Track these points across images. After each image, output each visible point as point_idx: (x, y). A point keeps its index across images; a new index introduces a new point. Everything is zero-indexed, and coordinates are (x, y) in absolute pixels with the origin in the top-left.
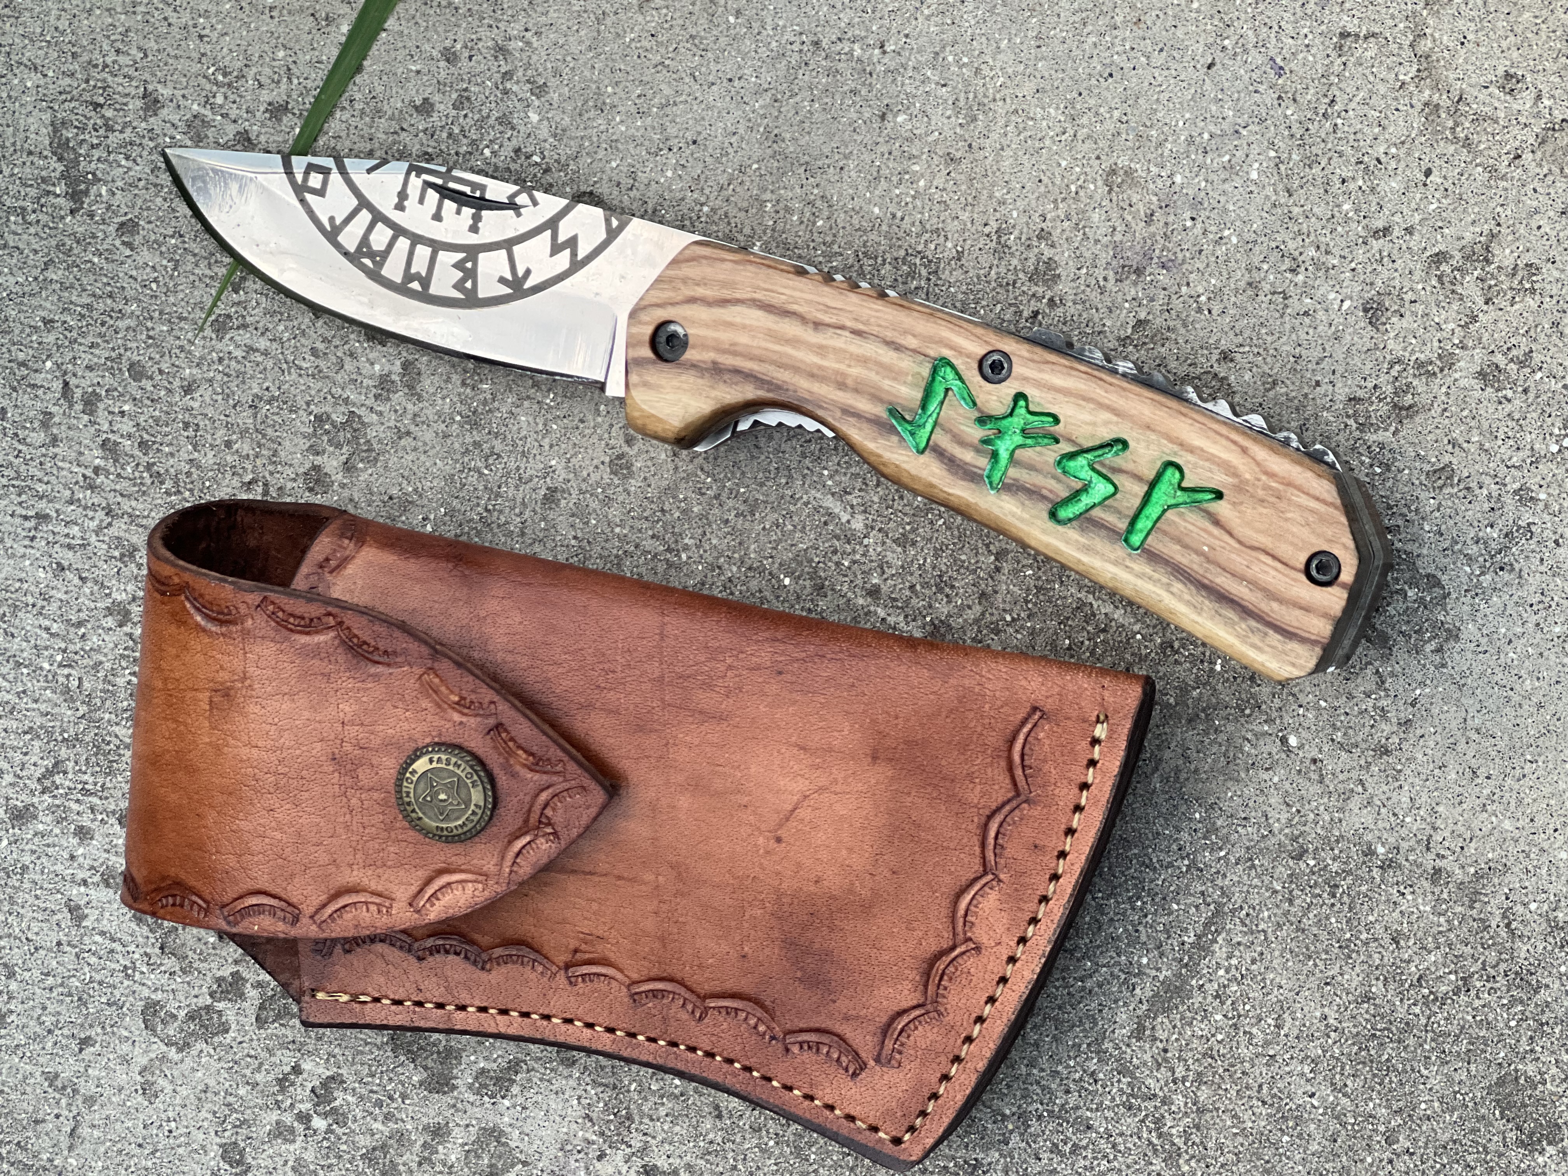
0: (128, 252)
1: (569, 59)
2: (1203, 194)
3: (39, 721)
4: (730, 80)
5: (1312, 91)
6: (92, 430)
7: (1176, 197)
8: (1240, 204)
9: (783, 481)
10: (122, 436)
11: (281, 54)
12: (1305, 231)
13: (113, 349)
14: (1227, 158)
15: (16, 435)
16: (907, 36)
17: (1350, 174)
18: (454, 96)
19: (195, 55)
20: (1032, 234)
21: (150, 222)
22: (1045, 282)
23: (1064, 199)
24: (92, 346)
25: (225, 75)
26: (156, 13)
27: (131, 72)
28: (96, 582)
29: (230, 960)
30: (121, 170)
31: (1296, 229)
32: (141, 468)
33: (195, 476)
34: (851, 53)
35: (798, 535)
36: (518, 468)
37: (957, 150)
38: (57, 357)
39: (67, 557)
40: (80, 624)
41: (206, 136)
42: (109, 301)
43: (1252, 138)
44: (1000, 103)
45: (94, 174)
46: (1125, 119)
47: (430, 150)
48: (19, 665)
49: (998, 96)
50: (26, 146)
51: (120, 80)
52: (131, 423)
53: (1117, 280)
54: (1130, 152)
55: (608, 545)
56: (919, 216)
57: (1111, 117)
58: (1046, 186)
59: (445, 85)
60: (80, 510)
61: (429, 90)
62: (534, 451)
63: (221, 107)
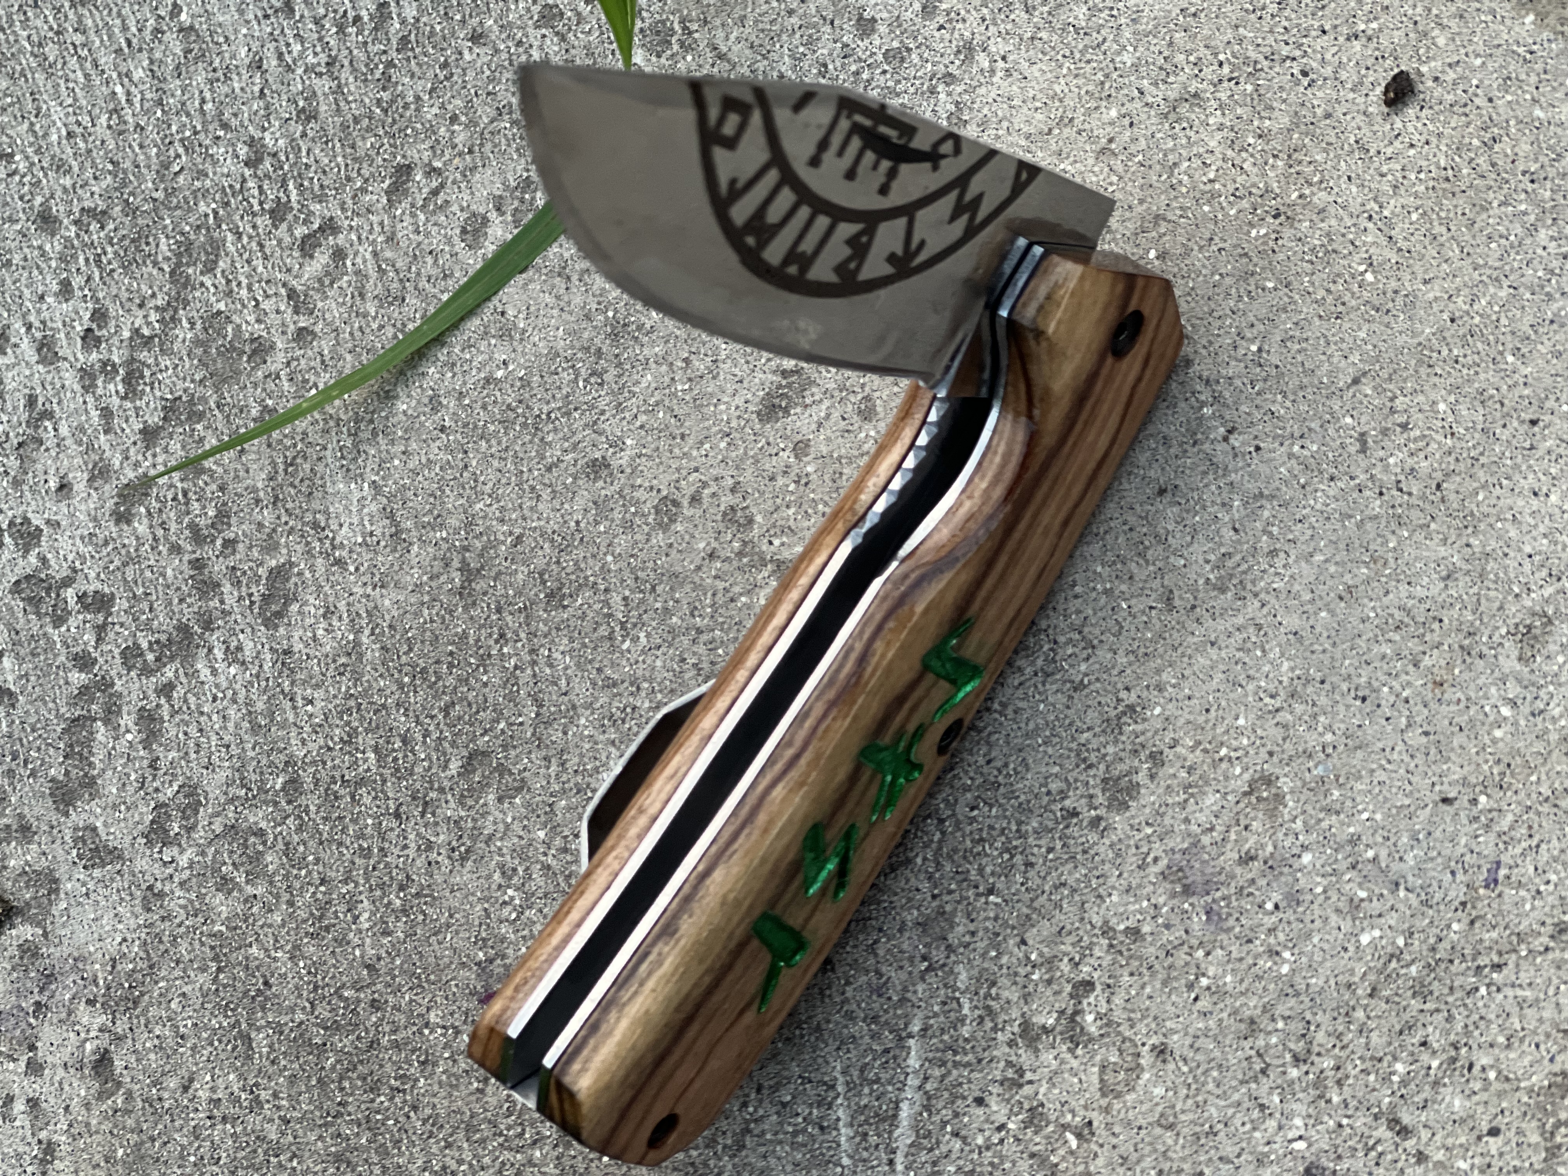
1: (1005, 124)
2: (1309, 897)
3: (127, 164)
5: (1494, 935)
7: (1286, 870)
8: (1326, 946)
10: (399, 15)
12: (1346, 1041)
14: (1363, 894)
16: (1258, 448)
17: (1436, 1045)
18: (895, 44)
20: (1149, 745)
22: (1111, 798)
23: (1206, 751)
28: (267, 108)
29: (46, 516)
31: (1341, 1028)
32: (384, 58)
33: (408, 114)
34: (1203, 404)
36: (603, 412)
37: (1181, 598)
39: (271, 62)
40: (225, 126)
43: (1402, 907)
44: (1257, 604)
47: (831, 67)
48: (160, 103)
49: (1262, 596)
53: (1163, 873)
54: (1299, 783)
55: (590, 561)
56: (1090, 612)
57: (1321, 735)
58: (1207, 721)
59: (900, 26)
60: (316, 36)
61: (885, 15)
62: (627, 415)
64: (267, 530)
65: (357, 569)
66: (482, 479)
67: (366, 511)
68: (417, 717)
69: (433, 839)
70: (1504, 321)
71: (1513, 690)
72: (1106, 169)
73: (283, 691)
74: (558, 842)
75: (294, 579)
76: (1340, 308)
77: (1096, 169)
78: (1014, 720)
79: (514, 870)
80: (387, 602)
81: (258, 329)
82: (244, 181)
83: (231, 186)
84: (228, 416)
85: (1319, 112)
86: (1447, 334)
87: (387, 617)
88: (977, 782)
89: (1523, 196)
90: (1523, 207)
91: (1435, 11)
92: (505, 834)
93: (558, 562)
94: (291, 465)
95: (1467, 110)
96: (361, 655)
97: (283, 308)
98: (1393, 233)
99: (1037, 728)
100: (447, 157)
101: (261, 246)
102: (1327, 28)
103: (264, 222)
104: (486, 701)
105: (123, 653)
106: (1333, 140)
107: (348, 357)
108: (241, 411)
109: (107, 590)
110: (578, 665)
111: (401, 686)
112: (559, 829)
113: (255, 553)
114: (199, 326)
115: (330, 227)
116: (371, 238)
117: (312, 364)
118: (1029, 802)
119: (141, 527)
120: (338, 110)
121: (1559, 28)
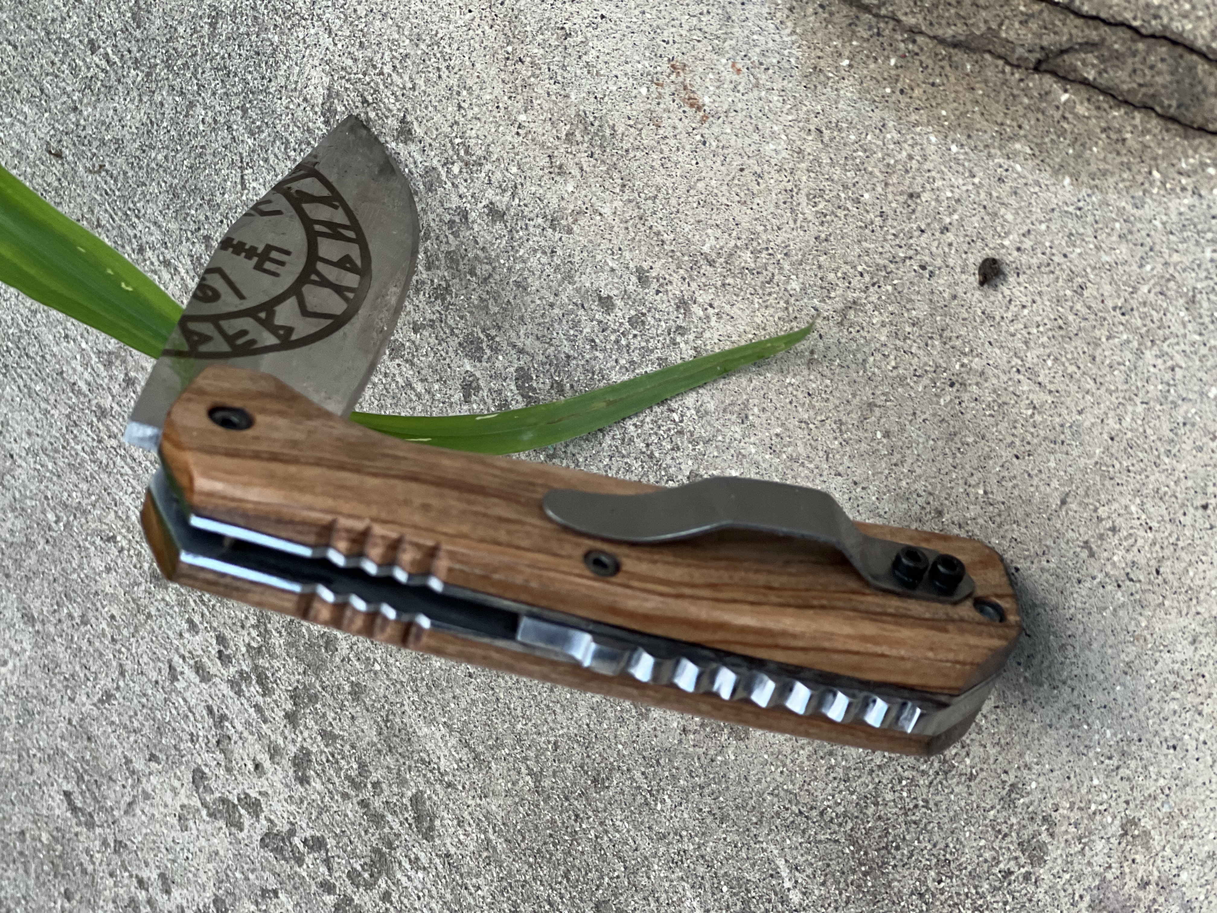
2: (1197, 904)
4: (855, 483)
7: (1174, 887)
9: (754, 820)
11: (514, 170)
18: (633, 313)
19: (450, 118)
20: (1039, 812)
22: (1030, 857)
23: (1081, 809)
25: (467, 152)
26: (433, 60)
27: (399, 93)
29: (257, 789)
35: (748, 865)
41: (436, 190)
44: (1068, 690)
46: (1167, 791)
47: (597, 341)
50: (305, 91)
51: (388, 93)
53: (1090, 906)
54: (1156, 821)
55: (609, 751)
57: (1156, 780)
58: (1072, 786)
59: (629, 298)
61: (616, 292)
63: (455, 177)
64: (395, 771)
65: (464, 787)
66: (512, 706)
67: (449, 745)
68: (550, 885)
70: (1149, 431)
72: (819, 376)
73: (458, 884)
75: (428, 802)
76: (1028, 448)
77: (812, 377)
78: (938, 811)
80: (494, 808)
85: (947, 296)
86: (1113, 451)
87: (498, 818)
88: (933, 863)
89: (1121, 328)
90: (1125, 337)
91: (995, 194)
93: (588, 756)
94: (388, 721)
95: (1052, 268)
96: (495, 849)
98: (1040, 379)
99: (956, 814)
102: (923, 227)
104: (588, 865)
105: (349, 875)
106: (966, 315)
108: (339, 689)
109: (318, 834)
110: (635, 827)
111: (530, 865)
113: (395, 789)
114: (284, 633)
118: (975, 870)
119: (317, 784)
121: (1092, 182)
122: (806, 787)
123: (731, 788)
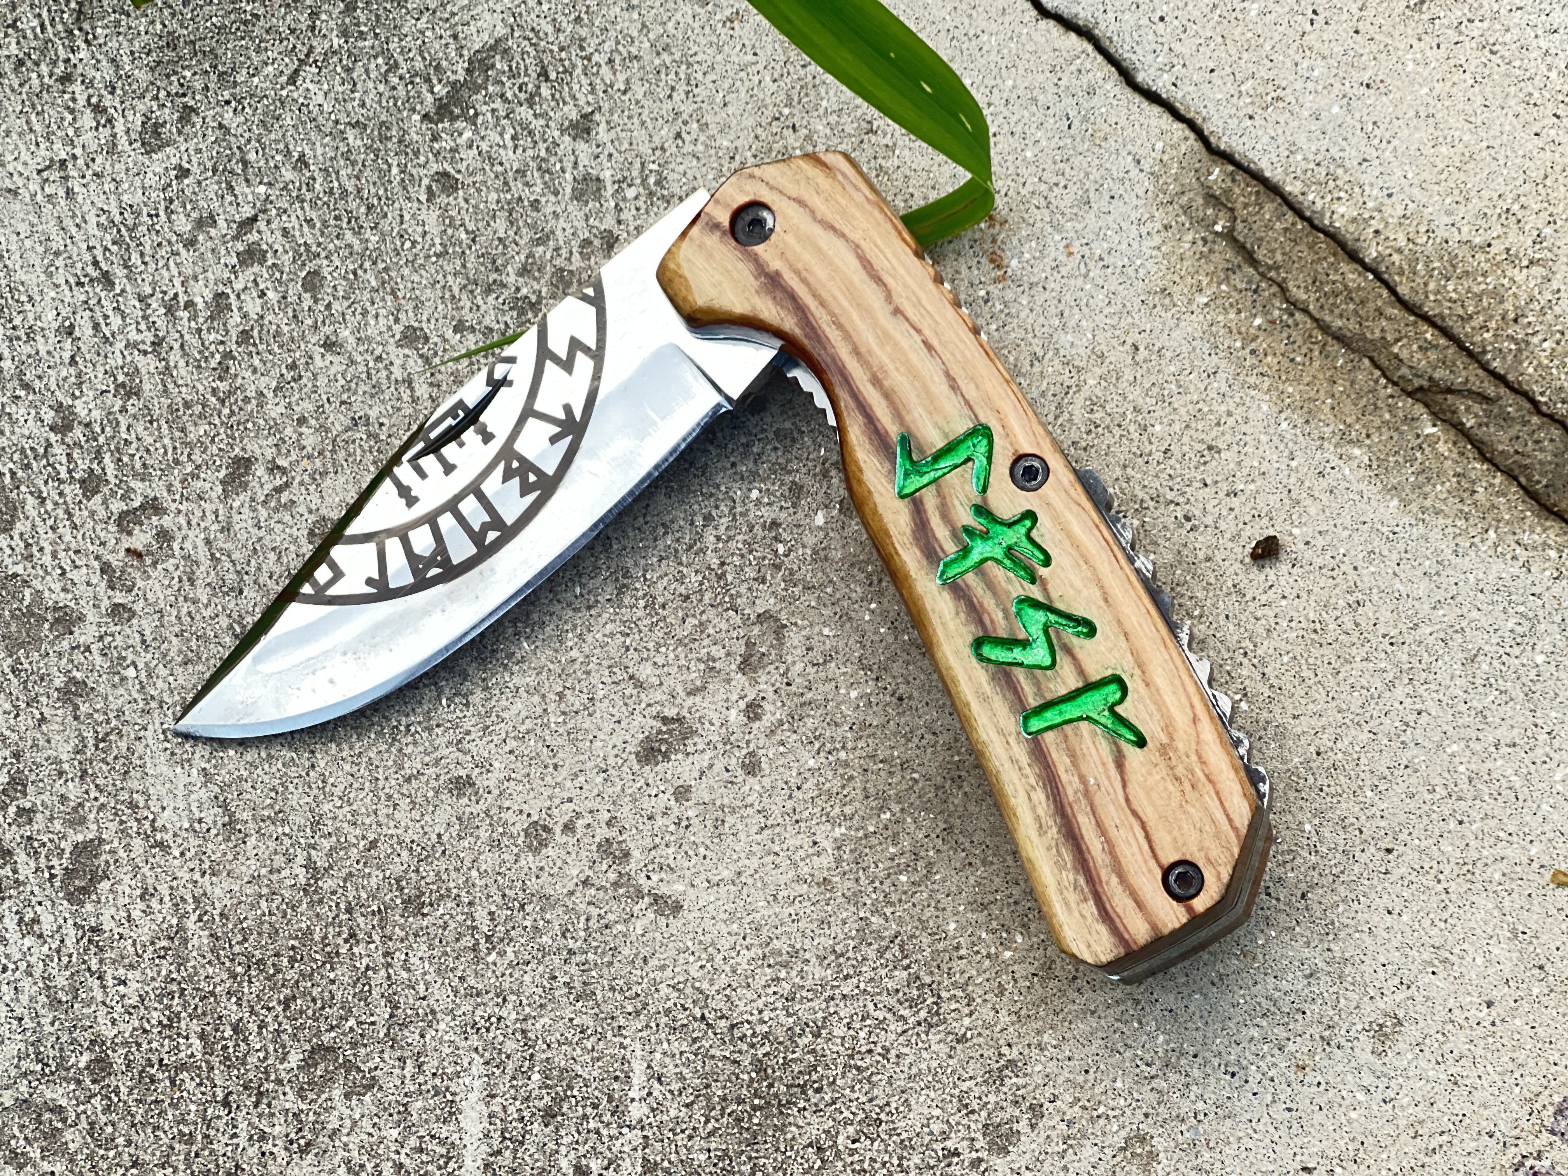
0: (423, 198)
6: (226, 275)
9: (630, 1009)
10: (240, 309)
13: (319, 245)
15: (171, 201)
18: (787, 426)
19: (657, 141)
20: (1029, 1098)
21: (466, 201)
22: (992, 1143)
23: (1084, 1108)
24: (309, 221)
25: (658, 183)
26: (672, 76)
27: (600, 87)
28: (79, 375)
30: (498, 139)
32: (221, 348)
33: (249, 408)
35: (588, 1058)
36: (468, 733)
37: (1063, 968)
38: (274, 192)
39: (85, 330)
40: (27, 387)
41: (587, 202)
42: (363, 209)
45: (476, 114)
50: (460, 28)
51: (585, 81)
52: (259, 310)
54: (1172, 1144)
55: (453, 874)
56: (974, 973)
57: (1194, 1102)
58: (1086, 1081)
59: (792, 410)
60: (140, 313)
61: (777, 397)
62: (495, 738)
63: (624, 199)
64: (72, 804)
65: (182, 854)
66: (331, 780)
67: (193, 797)
68: (252, 1007)
69: (267, 1130)
70: (1363, 761)
71: (1368, 1079)
73: (89, 969)
74: (413, 1142)
75: (104, 857)
78: (897, 1064)
79: (362, 1166)
80: (218, 891)
81: (64, 599)
82: (49, 445)
83: (32, 449)
84: (25, 682)
85: (1201, 555)
86: (1313, 765)
87: (217, 905)
88: (858, 1118)
89: (1383, 655)
90: (1383, 665)
91: (1307, 484)
92: (352, 1130)
93: (417, 871)
94: (104, 740)
95: (1334, 573)
96: (185, 941)
97: (94, 581)
98: (1266, 671)
99: (920, 1072)
100: (294, 457)
101: (70, 515)
102: (1208, 482)
103: (72, 491)
104: (333, 998)
106: (1213, 581)
107: (175, 641)
108: (42, 680)
110: (438, 971)
111: (234, 976)
112: (414, 1129)
113: (57, 825)
115: (153, 506)
116: (203, 525)
117: (130, 642)
118: (911, 1140)
120: (166, 390)
121: (1420, 516)
122: (727, 992)
123: (617, 965)
